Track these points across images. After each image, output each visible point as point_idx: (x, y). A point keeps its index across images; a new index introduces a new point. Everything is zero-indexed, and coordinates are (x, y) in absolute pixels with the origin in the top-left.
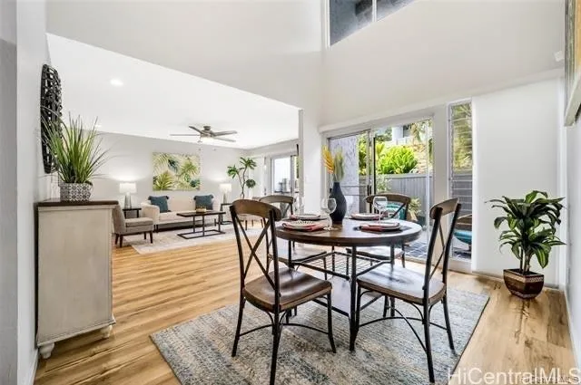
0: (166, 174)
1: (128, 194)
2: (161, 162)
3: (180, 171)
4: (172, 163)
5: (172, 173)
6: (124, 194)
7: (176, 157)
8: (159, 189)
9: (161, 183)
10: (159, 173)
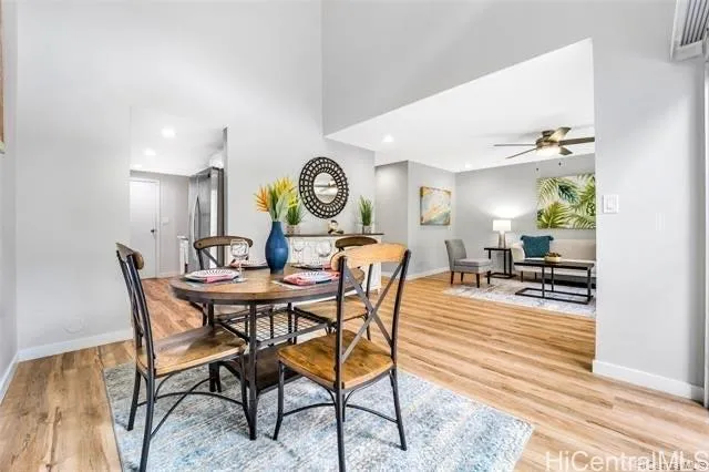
0: (556, 205)
1: (502, 233)
2: (548, 190)
3: (578, 201)
4: (565, 189)
5: (566, 204)
6: (498, 232)
7: (570, 180)
8: (545, 226)
9: (550, 219)
10: (546, 205)
